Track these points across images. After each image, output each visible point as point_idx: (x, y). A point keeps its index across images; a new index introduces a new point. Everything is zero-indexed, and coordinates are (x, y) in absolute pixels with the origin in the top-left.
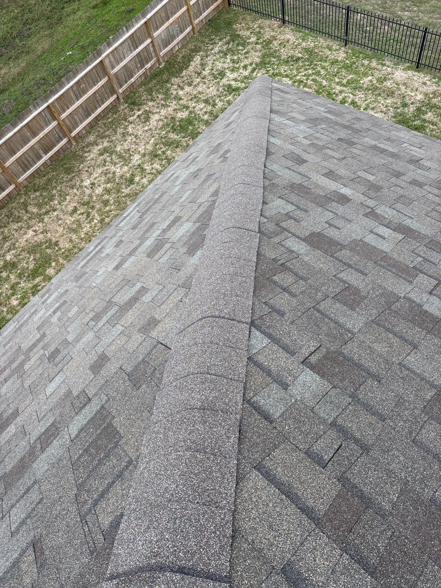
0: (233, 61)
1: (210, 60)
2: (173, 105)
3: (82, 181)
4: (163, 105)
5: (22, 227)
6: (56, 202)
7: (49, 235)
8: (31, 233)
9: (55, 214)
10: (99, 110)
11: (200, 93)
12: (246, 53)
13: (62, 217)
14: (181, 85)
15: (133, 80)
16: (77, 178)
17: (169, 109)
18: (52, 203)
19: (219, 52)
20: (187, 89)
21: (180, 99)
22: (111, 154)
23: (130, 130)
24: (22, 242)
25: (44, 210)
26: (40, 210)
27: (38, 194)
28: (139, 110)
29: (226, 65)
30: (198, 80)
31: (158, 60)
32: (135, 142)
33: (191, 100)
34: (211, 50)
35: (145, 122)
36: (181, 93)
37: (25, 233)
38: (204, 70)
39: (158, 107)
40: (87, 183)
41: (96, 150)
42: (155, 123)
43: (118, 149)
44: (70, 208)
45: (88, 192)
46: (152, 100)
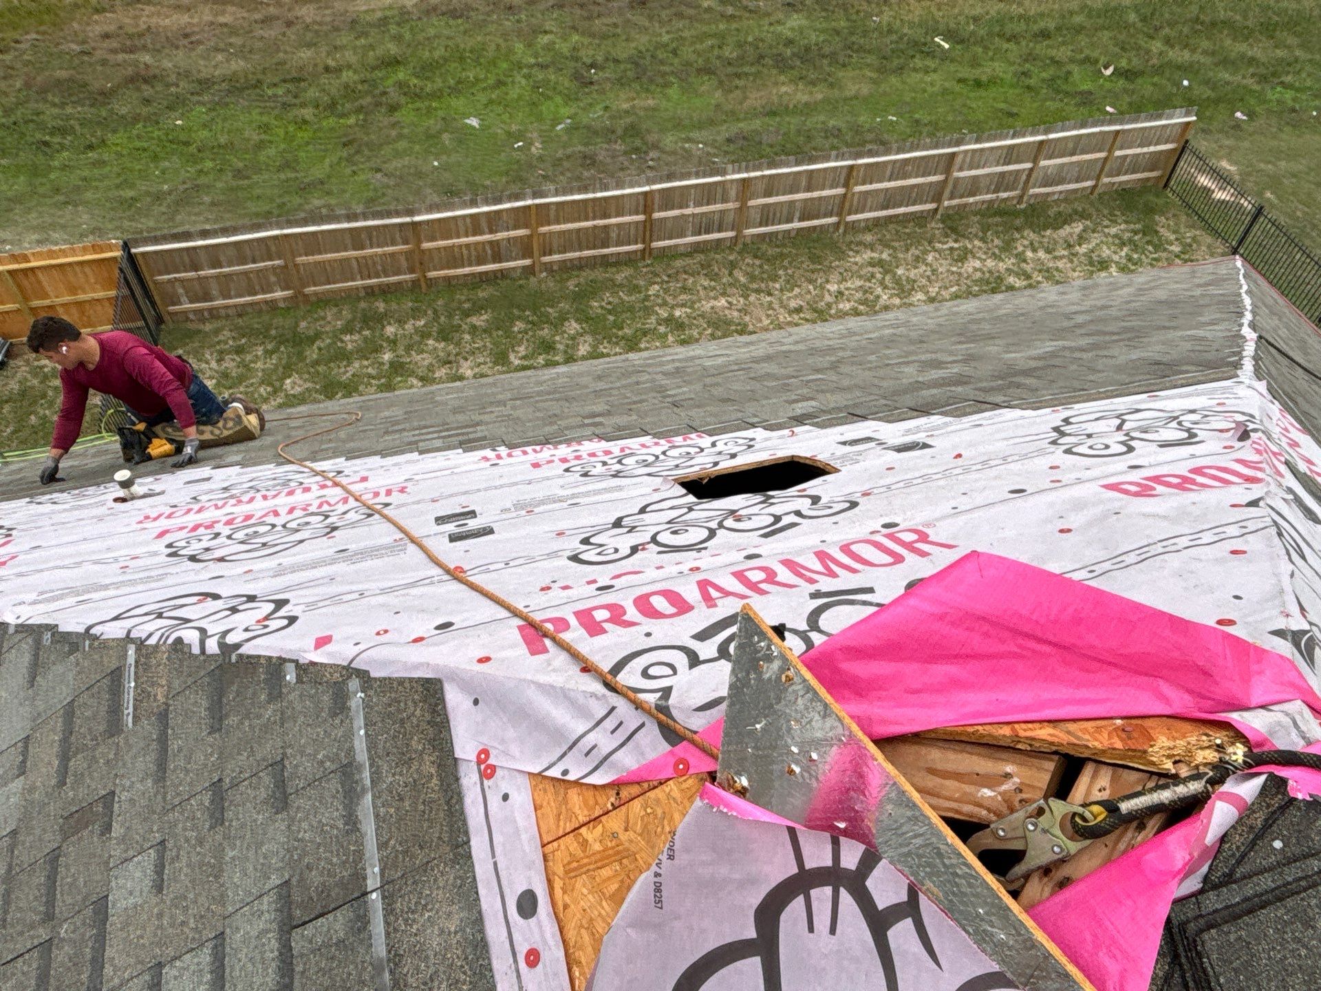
0: (1130, 259)
1: (1095, 239)
2: (1010, 262)
3: (828, 281)
4: (994, 254)
5: (714, 288)
6: (777, 286)
7: (747, 318)
8: (723, 302)
9: (768, 299)
10: (902, 210)
11: (1057, 269)
12: (1155, 259)
13: (776, 307)
14: (1036, 245)
15: (971, 200)
16: (821, 274)
17: (1001, 264)
18: (771, 284)
19: (1116, 236)
20: (1041, 254)
21: (1025, 261)
22: (886, 272)
23: (930, 258)
24: (707, 306)
25: (755, 286)
26: (751, 282)
27: (758, 262)
28: (956, 241)
29: (1116, 258)
30: (1066, 253)
31: (1021, 197)
32: (928, 277)
33: (1040, 271)
34: (1107, 227)
35: (956, 261)
36: (1029, 254)
37: (715, 298)
38: (1080, 245)
39: (985, 253)
40: (833, 288)
41: (868, 255)
42: (970, 270)
43: (900, 272)
44: (793, 304)
45: (828, 298)
46: (983, 240)
